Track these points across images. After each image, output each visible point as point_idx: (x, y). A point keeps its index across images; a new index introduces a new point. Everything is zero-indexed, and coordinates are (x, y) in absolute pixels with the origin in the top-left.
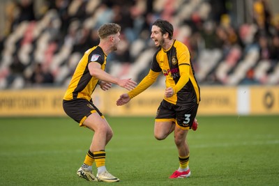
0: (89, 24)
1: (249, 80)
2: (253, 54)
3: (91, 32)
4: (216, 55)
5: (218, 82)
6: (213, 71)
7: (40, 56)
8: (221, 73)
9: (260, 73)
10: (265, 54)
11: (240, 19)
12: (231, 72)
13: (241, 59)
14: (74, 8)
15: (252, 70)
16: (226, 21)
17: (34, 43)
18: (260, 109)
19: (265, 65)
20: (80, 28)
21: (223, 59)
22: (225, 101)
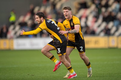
0: (110, 9)
3: (111, 13)
7: (90, 23)
14: (104, 2)
17: (87, 18)
20: (106, 11)
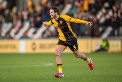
1: (25, 37)
2: (27, 25)
4: (10, 25)
5: (11, 38)
6: (8, 33)
8: (12, 33)
9: (30, 34)
10: (33, 25)
11: (21, 8)
12: (17, 33)
13: (21, 27)
15: (26, 32)
16: (15, 10)
18: (30, 51)
19: (32, 30)
21: (13, 27)
22: (14, 47)
